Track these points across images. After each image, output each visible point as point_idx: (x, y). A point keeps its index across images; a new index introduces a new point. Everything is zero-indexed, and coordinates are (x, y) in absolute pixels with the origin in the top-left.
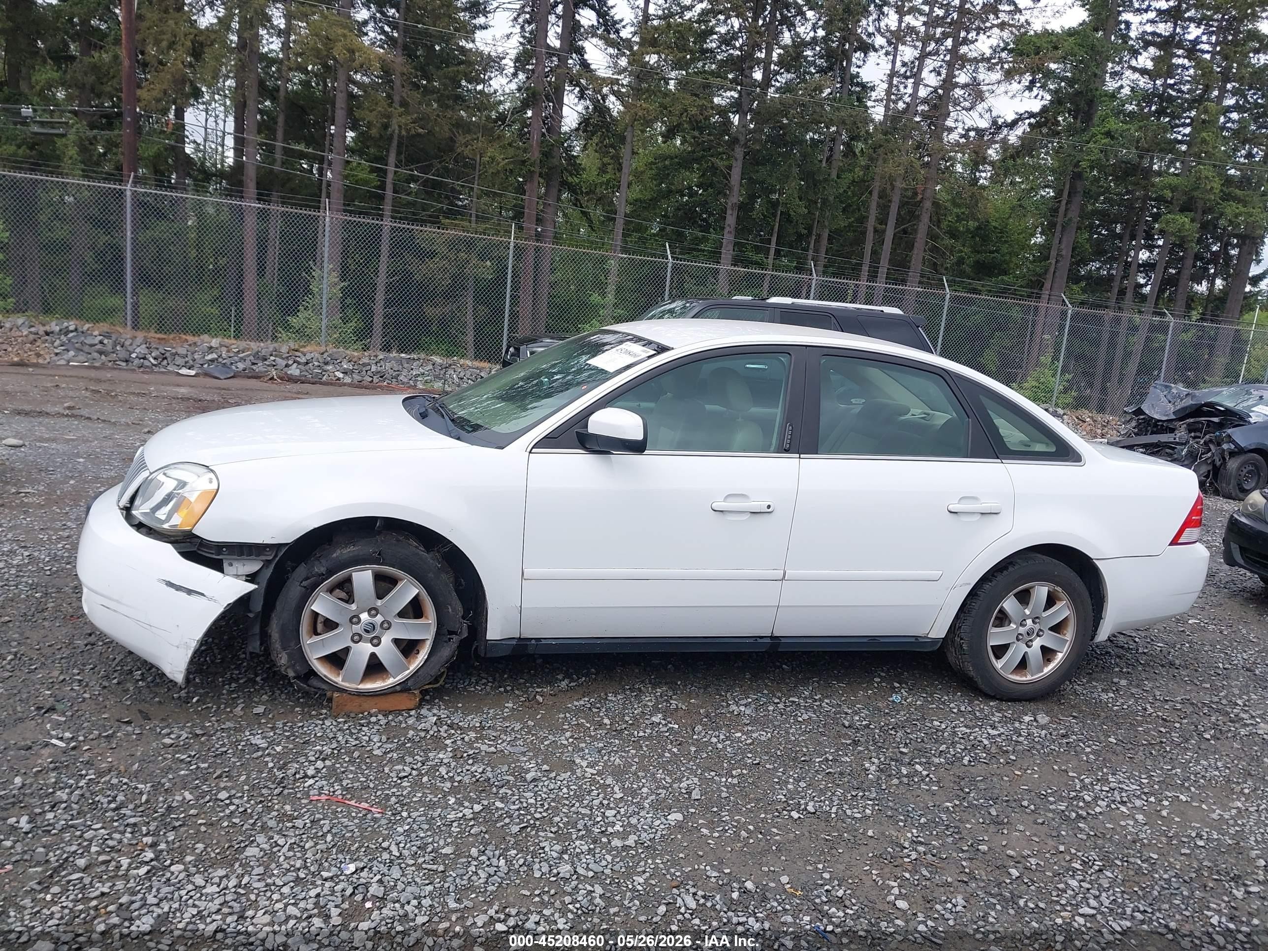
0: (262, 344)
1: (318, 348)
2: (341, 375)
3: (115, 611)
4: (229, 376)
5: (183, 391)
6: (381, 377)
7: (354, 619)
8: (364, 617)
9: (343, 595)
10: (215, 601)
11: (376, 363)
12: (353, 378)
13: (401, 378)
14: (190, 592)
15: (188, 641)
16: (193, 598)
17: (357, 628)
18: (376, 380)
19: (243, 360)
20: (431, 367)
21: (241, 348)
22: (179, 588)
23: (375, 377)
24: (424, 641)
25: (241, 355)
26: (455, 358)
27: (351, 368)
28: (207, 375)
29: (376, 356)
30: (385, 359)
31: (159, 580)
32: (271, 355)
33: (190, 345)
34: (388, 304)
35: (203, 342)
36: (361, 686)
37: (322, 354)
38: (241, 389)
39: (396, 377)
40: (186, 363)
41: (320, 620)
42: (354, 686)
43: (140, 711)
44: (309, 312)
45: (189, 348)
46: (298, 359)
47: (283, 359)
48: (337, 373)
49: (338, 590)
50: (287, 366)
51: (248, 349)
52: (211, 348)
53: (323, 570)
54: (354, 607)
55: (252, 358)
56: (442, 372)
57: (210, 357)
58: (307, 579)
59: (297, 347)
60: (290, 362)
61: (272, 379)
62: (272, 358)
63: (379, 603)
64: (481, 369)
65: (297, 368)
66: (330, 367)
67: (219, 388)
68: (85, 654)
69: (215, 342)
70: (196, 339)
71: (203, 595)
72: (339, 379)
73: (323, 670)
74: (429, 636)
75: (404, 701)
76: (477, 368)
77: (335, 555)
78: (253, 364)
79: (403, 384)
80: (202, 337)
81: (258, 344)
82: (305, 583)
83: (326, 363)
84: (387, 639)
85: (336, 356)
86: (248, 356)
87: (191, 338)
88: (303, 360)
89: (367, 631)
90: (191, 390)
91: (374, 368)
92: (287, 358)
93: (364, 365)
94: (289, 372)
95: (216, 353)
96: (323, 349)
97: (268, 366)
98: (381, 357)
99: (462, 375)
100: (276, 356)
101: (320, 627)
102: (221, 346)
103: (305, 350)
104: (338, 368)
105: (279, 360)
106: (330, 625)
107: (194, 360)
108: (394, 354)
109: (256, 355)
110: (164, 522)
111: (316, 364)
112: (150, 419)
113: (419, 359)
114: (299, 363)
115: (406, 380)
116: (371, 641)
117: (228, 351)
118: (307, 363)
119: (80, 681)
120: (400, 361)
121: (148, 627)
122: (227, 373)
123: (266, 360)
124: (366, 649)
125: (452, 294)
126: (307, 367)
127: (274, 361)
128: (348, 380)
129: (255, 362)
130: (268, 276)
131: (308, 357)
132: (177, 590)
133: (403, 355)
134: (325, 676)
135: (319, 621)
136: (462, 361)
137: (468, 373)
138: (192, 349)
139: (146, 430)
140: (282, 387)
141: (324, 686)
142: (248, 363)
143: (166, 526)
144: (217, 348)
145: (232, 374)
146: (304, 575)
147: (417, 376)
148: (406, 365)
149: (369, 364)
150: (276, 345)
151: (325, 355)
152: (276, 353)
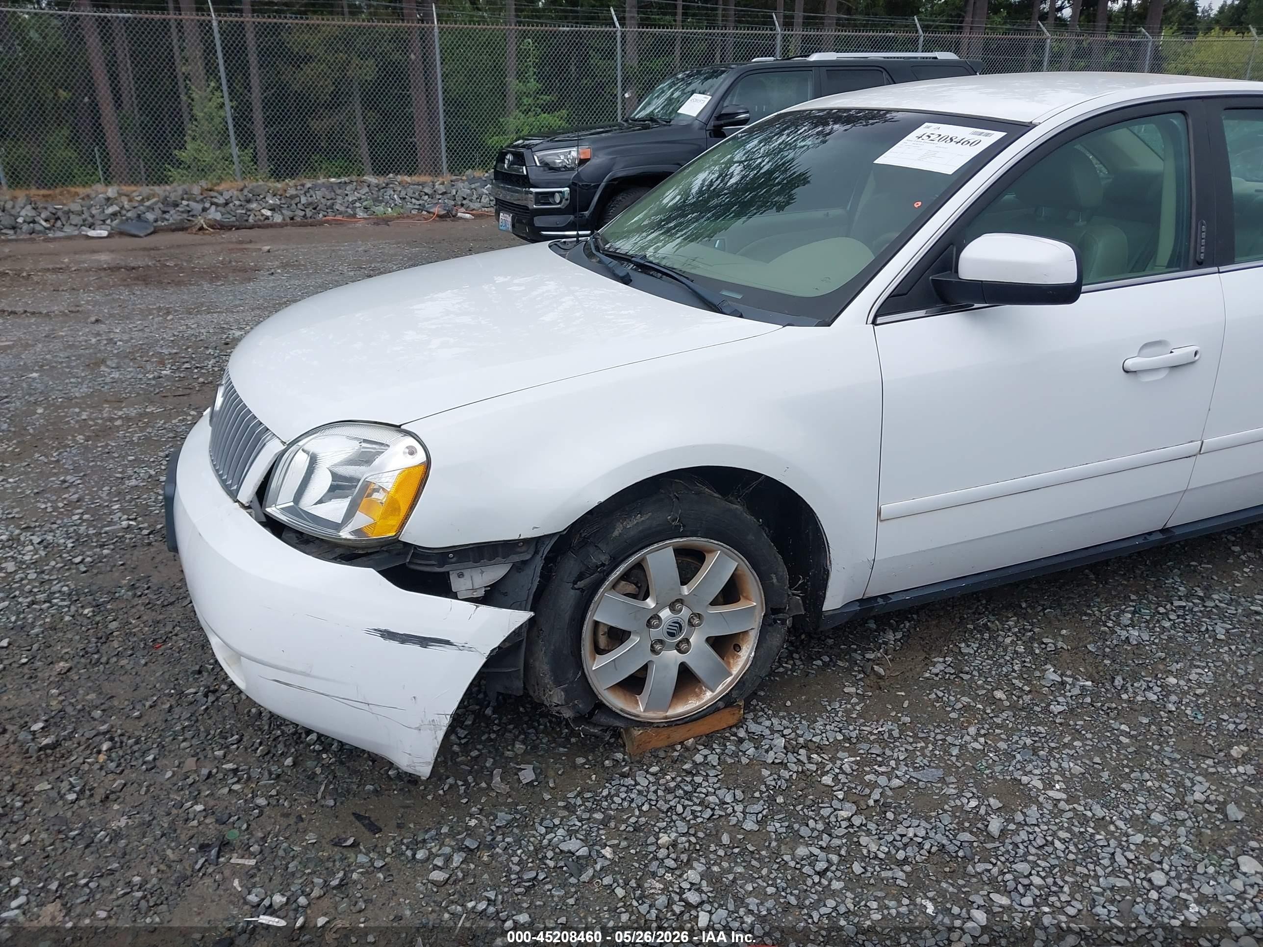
0: (168, 188)
1: (234, 184)
2: (269, 213)
3: (300, 688)
4: (149, 232)
5: (104, 258)
6: (315, 209)
7: (653, 620)
8: (665, 614)
9: (631, 588)
10: (470, 649)
11: (305, 194)
12: (282, 214)
13: (337, 207)
14: (424, 642)
15: (436, 718)
16: (433, 651)
17: (656, 633)
18: (309, 214)
19: (151, 209)
20: (367, 190)
21: (145, 195)
22: (405, 639)
23: (307, 210)
24: (745, 633)
25: (147, 204)
26: (391, 175)
27: (278, 202)
28: (122, 234)
29: (303, 185)
30: (314, 188)
31: (368, 632)
32: (183, 199)
33: (83, 199)
34: (268, 122)
35: (97, 193)
36: (671, 713)
37: (242, 190)
38: (172, 247)
39: (331, 207)
40: (84, 220)
41: (602, 630)
42: (661, 714)
43: (358, 817)
44: (199, 141)
45: (83, 203)
46: (215, 200)
47: (198, 202)
48: (264, 211)
49: (623, 583)
50: (204, 210)
51: (154, 196)
52: (108, 199)
53: (604, 558)
54: (650, 603)
55: (161, 206)
56: (380, 194)
57: (110, 210)
58: (580, 577)
59: (210, 186)
60: (207, 205)
61: (201, 229)
62: (185, 203)
63: (685, 590)
64: (423, 184)
65: (217, 211)
66: (254, 205)
67: (145, 249)
68: (212, 712)
69: (111, 192)
70: (87, 190)
71: (448, 642)
72: (267, 218)
73: (617, 702)
74: (754, 625)
75: (727, 718)
76: (418, 184)
77: (616, 533)
78: (164, 212)
79: (341, 213)
80: (94, 187)
81: (163, 188)
82: (580, 584)
83: (249, 201)
84: (697, 639)
85: (257, 191)
86: (156, 203)
87: (82, 191)
88: (221, 200)
89: (671, 635)
90: (113, 256)
91: (304, 200)
92: (202, 200)
93: (292, 197)
94: (210, 217)
95: (117, 204)
96: (241, 184)
97: (182, 212)
98: (308, 185)
99: (403, 194)
100: (188, 200)
101: (603, 641)
102: (120, 194)
103: (220, 188)
104: (264, 205)
105: (193, 204)
106: (618, 636)
107: (93, 216)
108: (322, 180)
109: (165, 201)
110: (338, 527)
111: (237, 203)
112: (88, 302)
113: (351, 182)
114: (217, 205)
115: (342, 209)
116: (678, 648)
117: (130, 201)
118: (227, 204)
119: (235, 771)
120: (331, 187)
121: (366, 707)
122: (147, 228)
123: (177, 205)
124: (672, 657)
125: (336, 102)
126: (228, 208)
127: (188, 205)
128: (278, 218)
129: (166, 209)
130: (126, 106)
131: (227, 196)
132: (403, 642)
133: (333, 180)
134: (622, 710)
135: (601, 633)
136: (399, 178)
137: (410, 192)
138: (87, 202)
139: (93, 319)
140: (218, 237)
141: (617, 723)
142: (158, 212)
143: (345, 534)
144: (116, 199)
145: (152, 229)
146: (575, 574)
147: (354, 202)
148: (339, 191)
149: (297, 196)
150: (185, 186)
151: (245, 192)
152: (188, 195)
